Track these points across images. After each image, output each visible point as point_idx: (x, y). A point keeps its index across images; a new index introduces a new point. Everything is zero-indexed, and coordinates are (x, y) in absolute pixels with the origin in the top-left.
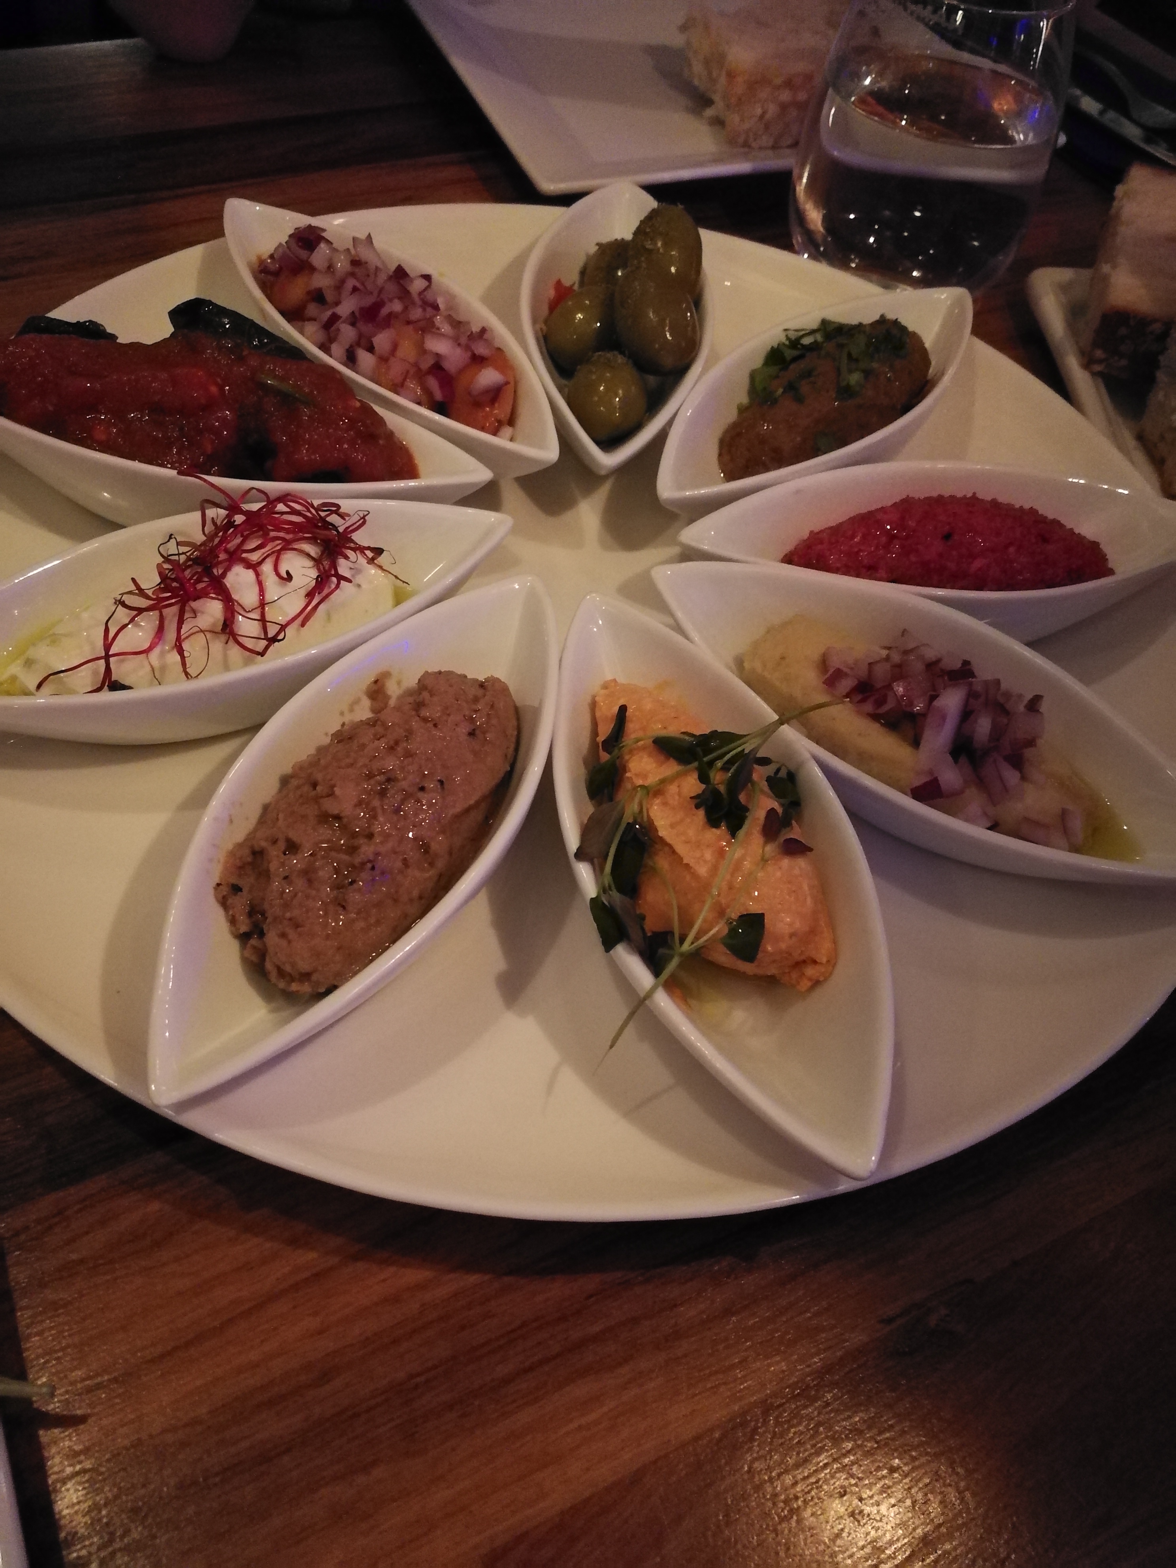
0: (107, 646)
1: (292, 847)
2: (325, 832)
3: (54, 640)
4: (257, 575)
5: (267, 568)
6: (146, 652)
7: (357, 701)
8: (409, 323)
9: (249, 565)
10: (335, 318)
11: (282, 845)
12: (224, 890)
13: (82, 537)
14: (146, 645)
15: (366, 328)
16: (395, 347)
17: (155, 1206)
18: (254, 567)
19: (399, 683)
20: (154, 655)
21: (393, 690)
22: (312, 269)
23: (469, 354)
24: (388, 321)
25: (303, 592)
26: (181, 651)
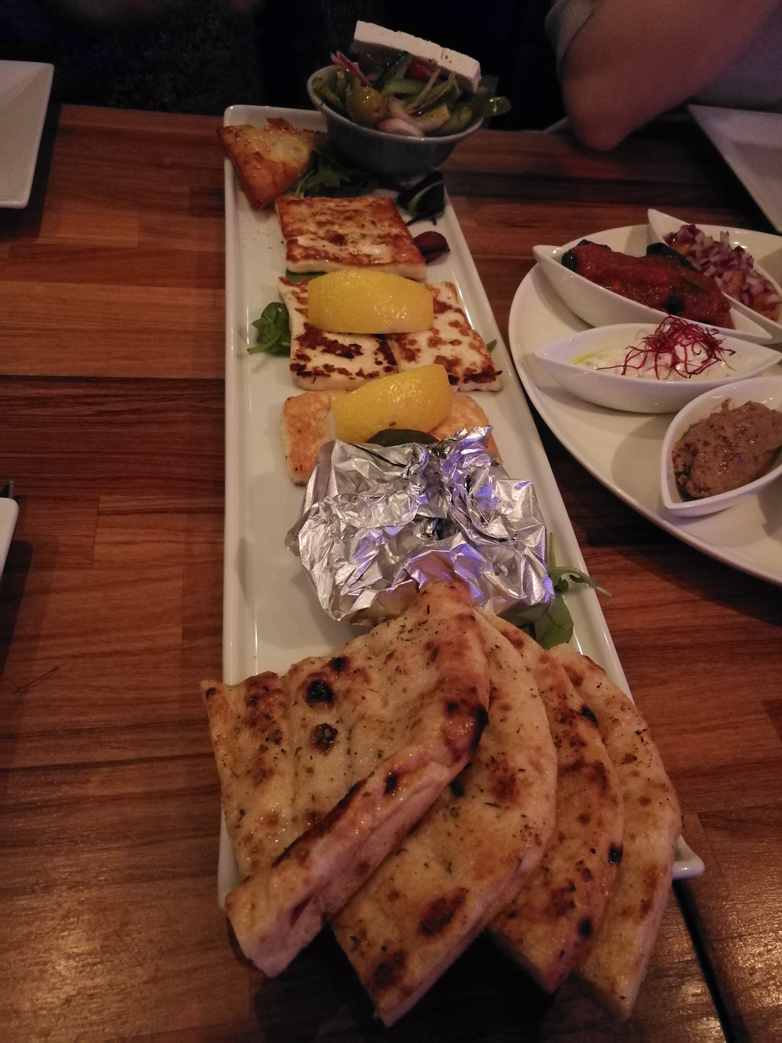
0: (626, 362)
1: (706, 444)
2: (718, 442)
3: (600, 357)
4: (685, 350)
5: (689, 348)
6: (638, 368)
7: (718, 407)
8: (739, 270)
9: (682, 345)
10: (708, 262)
11: (702, 442)
12: (675, 454)
13: (579, 330)
14: (638, 366)
15: (720, 270)
16: (731, 280)
17: (629, 562)
18: (684, 346)
19: (733, 404)
20: (640, 370)
21: (731, 407)
22: (695, 242)
23: (763, 288)
24: (730, 268)
25: (701, 361)
26: (656, 370)
